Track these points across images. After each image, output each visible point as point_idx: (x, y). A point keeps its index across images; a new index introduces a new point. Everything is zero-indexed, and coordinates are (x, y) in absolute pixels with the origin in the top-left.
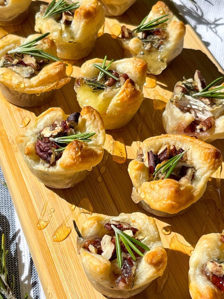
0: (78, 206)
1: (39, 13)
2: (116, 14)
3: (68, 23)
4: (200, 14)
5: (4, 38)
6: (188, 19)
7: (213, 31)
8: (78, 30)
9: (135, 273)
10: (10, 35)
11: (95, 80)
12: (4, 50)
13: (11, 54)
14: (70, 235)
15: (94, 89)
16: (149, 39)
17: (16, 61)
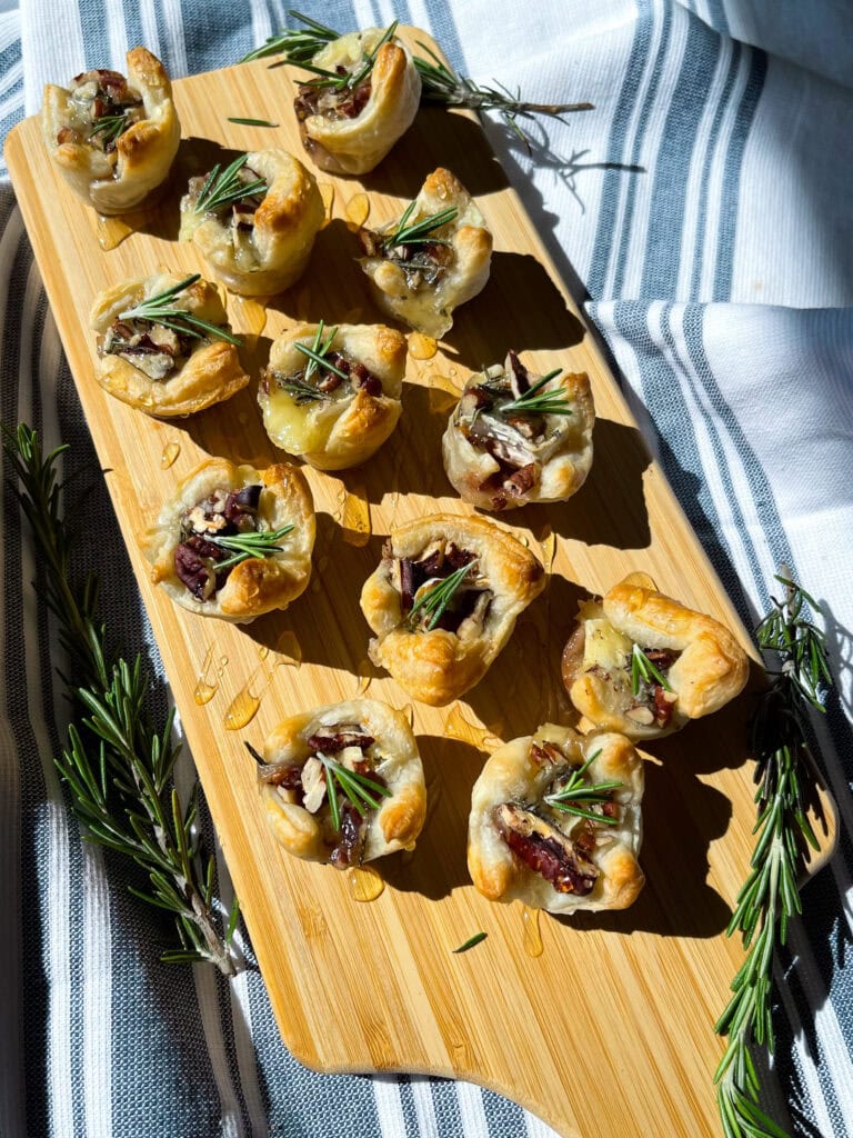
0: (273, 649)
1: (188, 197)
2: (358, 172)
3: (245, 229)
4: (541, 141)
5: (124, 243)
6: (515, 157)
7: (567, 184)
8: (266, 249)
9: (366, 837)
10: (137, 234)
11: (300, 378)
12: (111, 310)
13: (127, 320)
14: (258, 714)
15: (299, 399)
16: (416, 262)
17: (136, 338)
